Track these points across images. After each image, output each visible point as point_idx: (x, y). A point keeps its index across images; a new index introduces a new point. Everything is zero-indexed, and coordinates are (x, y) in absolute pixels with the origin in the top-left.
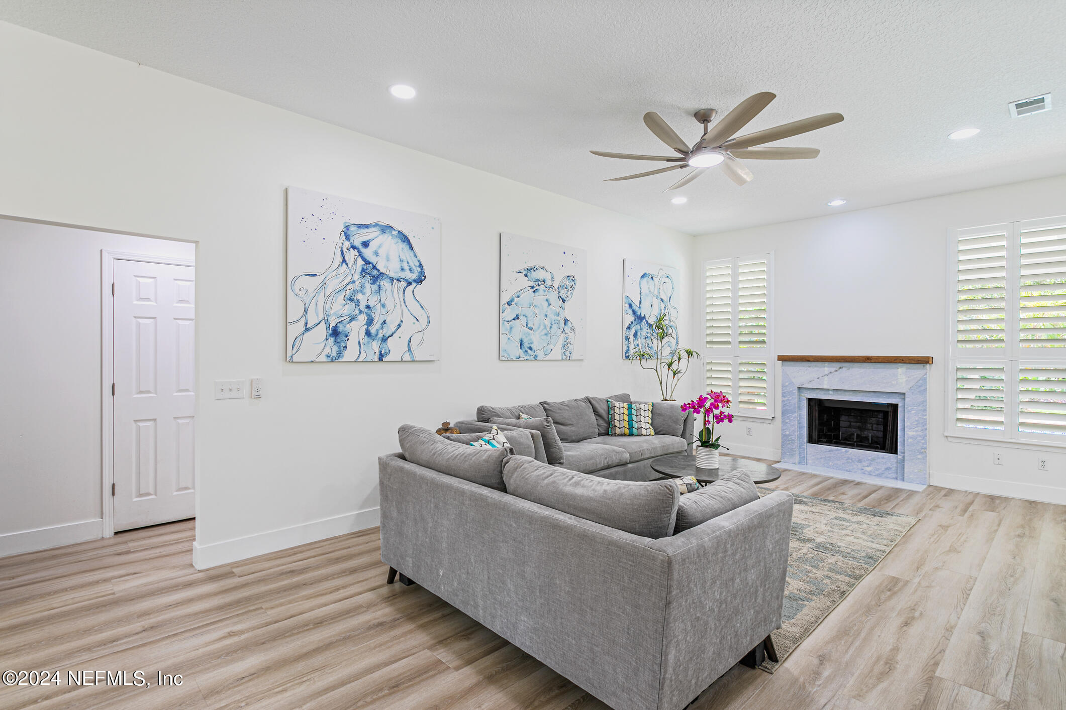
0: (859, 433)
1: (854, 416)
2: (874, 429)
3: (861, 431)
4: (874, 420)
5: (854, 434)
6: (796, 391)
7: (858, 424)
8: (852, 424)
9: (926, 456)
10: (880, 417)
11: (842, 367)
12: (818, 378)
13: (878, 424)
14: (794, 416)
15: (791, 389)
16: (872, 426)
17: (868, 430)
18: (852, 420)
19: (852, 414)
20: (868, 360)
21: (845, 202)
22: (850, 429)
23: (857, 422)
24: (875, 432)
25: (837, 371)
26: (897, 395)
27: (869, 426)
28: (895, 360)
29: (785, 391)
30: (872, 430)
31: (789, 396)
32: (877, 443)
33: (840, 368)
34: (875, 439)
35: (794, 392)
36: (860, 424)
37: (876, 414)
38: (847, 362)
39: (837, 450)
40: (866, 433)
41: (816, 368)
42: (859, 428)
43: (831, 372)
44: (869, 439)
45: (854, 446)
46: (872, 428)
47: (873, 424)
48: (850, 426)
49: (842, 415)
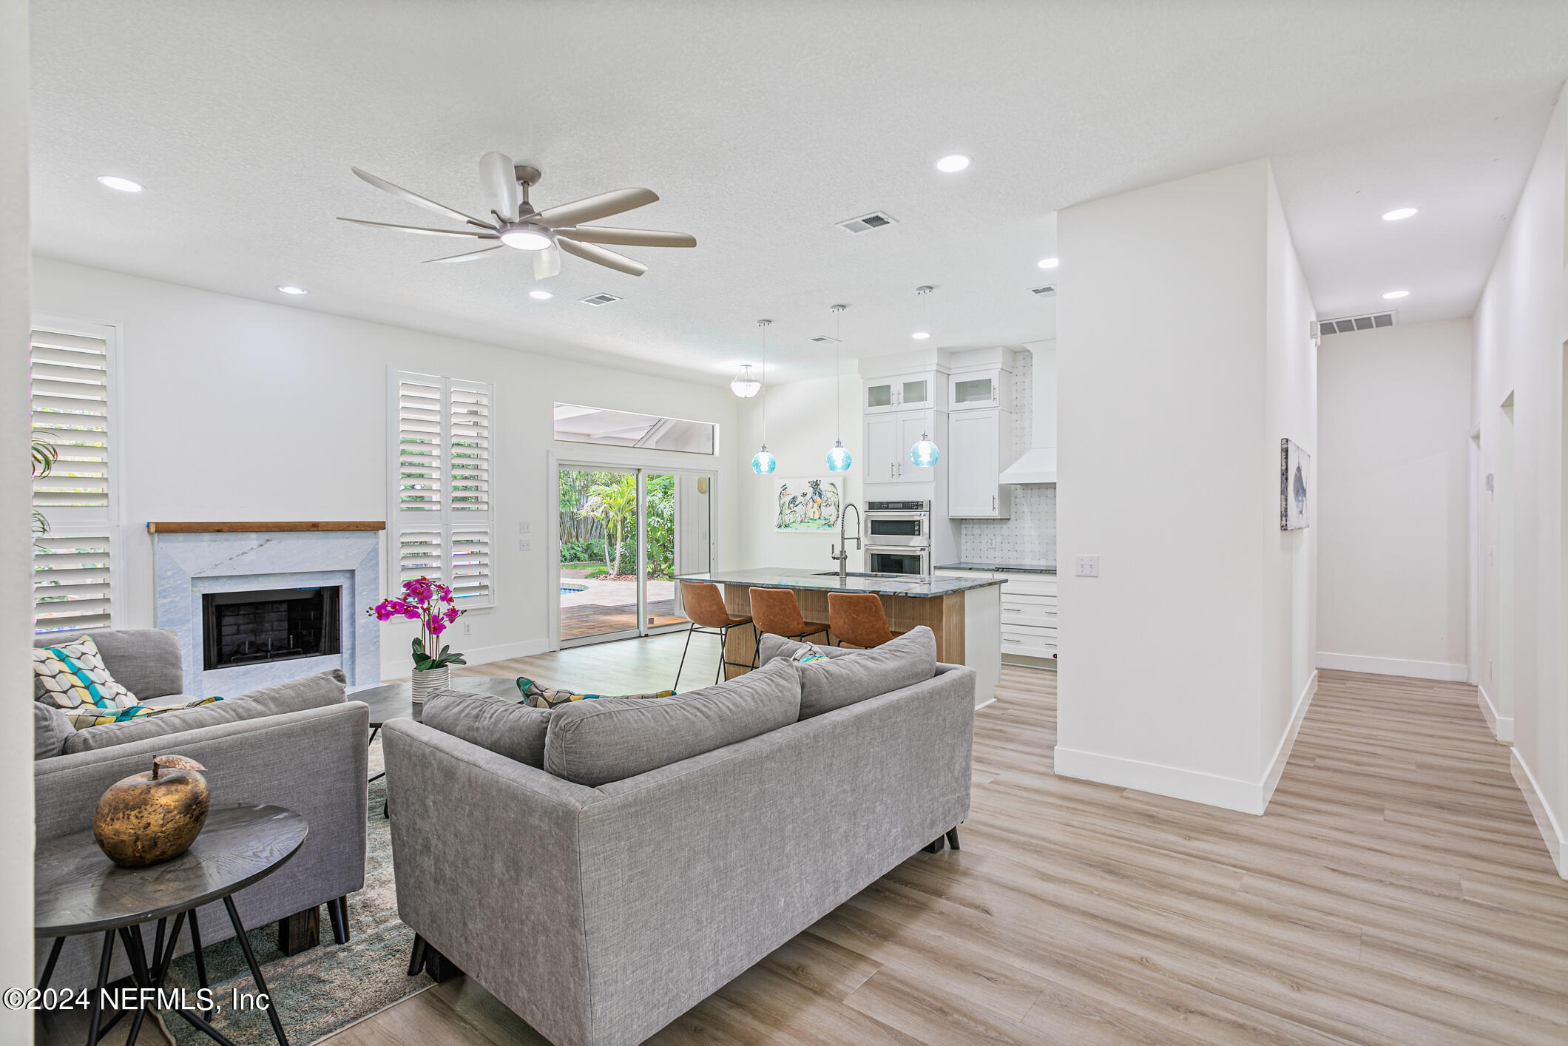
0: (252, 638)
1: (244, 615)
2: (275, 628)
3: (256, 636)
4: (274, 616)
5: (245, 643)
6: (189, 585)
7: (250, 626)
8: (242, 627)
9: (379, 647)
10: (283, 610)
11: (269, 539)
12: (231, 559)
13: (280, 621)
14: (185, 628)
15: (179, 582)
16: (272, 626)
17: (266, 632)
18: (241, 622)
19: (241, 613)
20: (314, 527)
21: (305, 292)
22: (239, 636)
23: (248, 623)
24: (277, 633)
25: (262, 545)
26: (341, 574)
27: (267, 626)
28: (349, 527)
29: (167, 586)
30: (273, 630)
31: (172, 595)
32: (280, 648)
33: (268, 541)
34: (277, 643)
35: (185, 586)
36: (254, 625)
37: (277, 605)
38: (284, 531)
39: (256, 669)
40: (263, 637)
41: (225, 543)
42: (254, 632)
43: (252, 549)
44: (268, 645)
45: (267, 658)
46: (272, 628)
47: (272, 621)
48: (238, 632)
49: (226, 616)
